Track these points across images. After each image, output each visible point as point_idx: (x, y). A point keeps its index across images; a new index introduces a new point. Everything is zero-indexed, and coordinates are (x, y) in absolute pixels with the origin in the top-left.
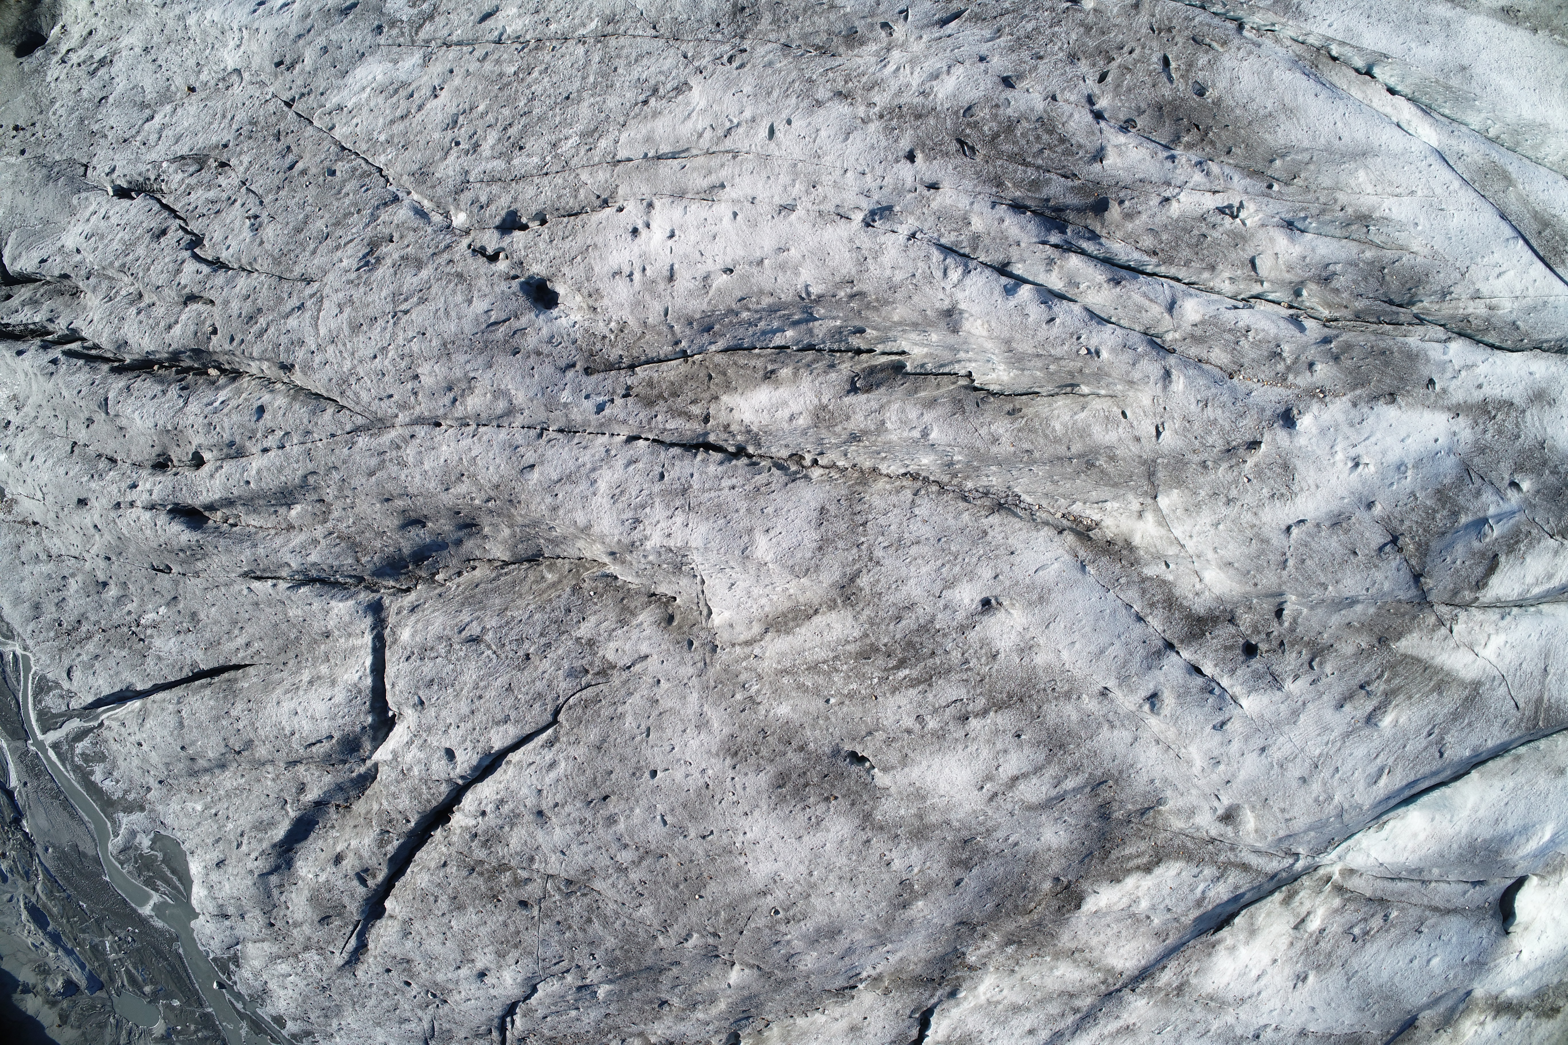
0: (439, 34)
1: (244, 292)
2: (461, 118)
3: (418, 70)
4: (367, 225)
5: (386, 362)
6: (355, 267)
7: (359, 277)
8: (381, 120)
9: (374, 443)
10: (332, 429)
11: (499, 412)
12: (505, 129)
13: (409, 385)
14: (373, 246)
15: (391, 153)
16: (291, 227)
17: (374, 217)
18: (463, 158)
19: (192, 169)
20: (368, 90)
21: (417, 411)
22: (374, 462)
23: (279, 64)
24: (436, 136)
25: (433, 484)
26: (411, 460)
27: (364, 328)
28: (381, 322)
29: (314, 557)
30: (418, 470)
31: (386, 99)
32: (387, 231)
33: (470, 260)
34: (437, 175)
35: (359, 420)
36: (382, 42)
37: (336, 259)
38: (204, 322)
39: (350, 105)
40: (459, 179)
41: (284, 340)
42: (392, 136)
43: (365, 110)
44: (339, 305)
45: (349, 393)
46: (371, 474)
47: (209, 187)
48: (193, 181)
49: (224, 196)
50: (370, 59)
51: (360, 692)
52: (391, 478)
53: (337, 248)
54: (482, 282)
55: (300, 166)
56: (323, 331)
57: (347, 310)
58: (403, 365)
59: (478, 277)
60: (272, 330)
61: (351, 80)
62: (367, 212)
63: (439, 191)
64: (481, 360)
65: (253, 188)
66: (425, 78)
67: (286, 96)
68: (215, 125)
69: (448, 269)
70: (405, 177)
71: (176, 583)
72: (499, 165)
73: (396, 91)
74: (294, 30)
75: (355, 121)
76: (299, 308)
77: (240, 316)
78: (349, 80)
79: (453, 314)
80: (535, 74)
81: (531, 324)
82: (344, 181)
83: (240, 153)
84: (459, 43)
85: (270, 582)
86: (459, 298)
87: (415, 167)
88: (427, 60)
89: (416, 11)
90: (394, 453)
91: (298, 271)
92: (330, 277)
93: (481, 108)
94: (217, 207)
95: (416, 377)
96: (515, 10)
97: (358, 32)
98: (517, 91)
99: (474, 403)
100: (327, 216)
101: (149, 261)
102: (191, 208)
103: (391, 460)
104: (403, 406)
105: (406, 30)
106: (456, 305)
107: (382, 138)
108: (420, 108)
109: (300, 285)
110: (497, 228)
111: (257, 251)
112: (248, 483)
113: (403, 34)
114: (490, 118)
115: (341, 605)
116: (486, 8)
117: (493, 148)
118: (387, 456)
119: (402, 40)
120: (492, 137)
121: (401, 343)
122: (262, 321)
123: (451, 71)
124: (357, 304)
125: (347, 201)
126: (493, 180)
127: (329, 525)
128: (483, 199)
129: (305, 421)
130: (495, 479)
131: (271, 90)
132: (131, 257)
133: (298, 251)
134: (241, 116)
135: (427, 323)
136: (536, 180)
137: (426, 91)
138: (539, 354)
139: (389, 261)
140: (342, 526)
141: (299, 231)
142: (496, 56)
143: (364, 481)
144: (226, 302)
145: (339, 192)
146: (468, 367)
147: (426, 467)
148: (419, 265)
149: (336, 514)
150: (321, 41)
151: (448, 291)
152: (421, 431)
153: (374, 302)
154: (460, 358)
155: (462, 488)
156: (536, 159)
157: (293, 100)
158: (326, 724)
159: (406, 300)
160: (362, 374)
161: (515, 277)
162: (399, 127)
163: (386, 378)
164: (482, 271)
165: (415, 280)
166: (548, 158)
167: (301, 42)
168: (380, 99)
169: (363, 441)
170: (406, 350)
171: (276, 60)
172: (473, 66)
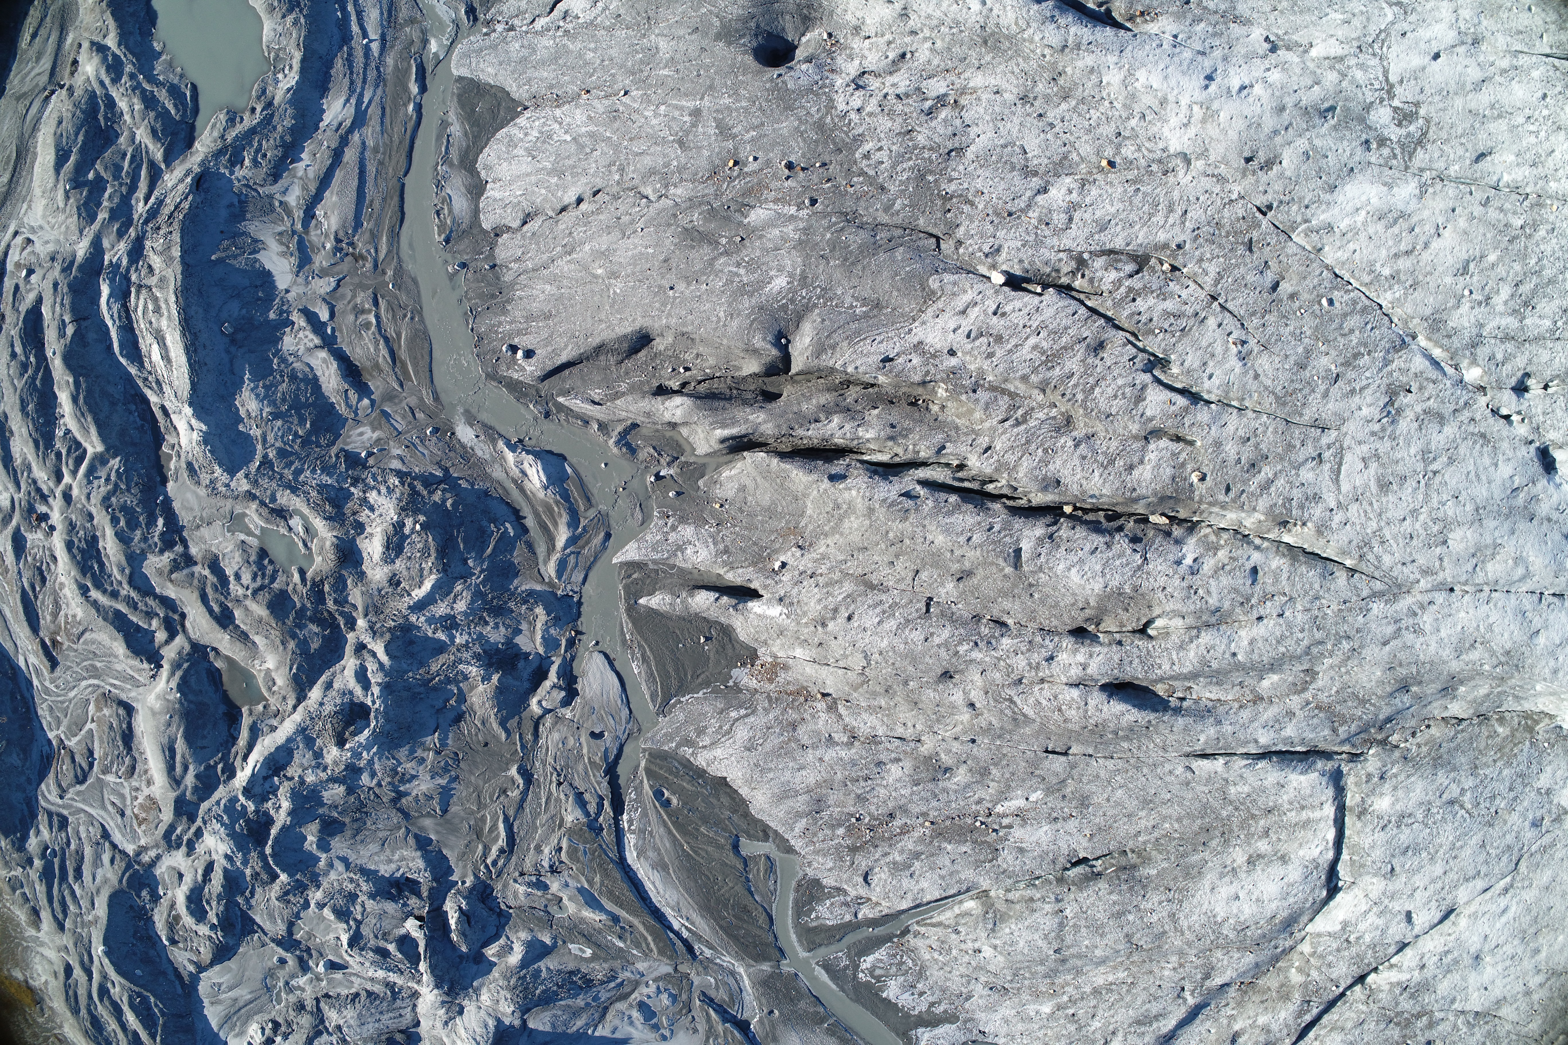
0: (1435, 166)
1: (1241, 433)
2: (1472, 266)
3: (1415, 200)
4: (1380, 370)
5: (1418, 525)
6: (1377, 417)
7: (1383, 429)
8: (1384, 252)
9: (1391, 610)
10: (1346, 594)
11: (1516, 578)
12: (1517, 285)
13: (1438, 550)
14: (1392, 393)
15: (1399, 291)
16: (1292, 359)
17: (1387, 363)
18: (1477, 310)
19: (1130, 267)
20: (1363, 213)
21: (1441, 576)
22: (1390, 630)
23: (1248, 160)
24: (1448, 280)
25: (1447, 652)
26: (1428, 628)
27: (1395, 487)
28: (1411, 484)
29: (1290, 731)
30: (1434, 638)
31: (1387, 228)
32: (1404, 379)
33: (1491, 420)
34: (1451, 324)
35: (1378, 586)
36: (1373, 160)
37: (1354, 406)
38: (1183, 465)
39: (1344, 225)
40: (1474, 331)
41: (1297, 494)
42: (1398, 272)
43: (1363, 236)
44: (1363, 459)
45: (1370, 557)
46: (1385, 644)
47: (1163, 296)
48: (1136, 283)
49: (1189, 310)
50: (1360, 177)
51: (1316, 868)
52: (1405, 647)
53: (1353, 392)
54: (1505, 445)
55: (1286, 287)
56: (1345, 487)
57: (1374, 466)
58: (1435, 529)
59: (1501, 439)
60: (1280, 482)
61: (1341, 198)
62: (1379, 355)
63: (1456, 342)
64: (1507, 525)
65: (1230, 306)
66: (1426, 214)
67: (1261, 200)
68: (1159, 218)
69: (1471, 428)
70: (1416, 321)
71: (1073, 766)
72: (1511, 322)
73: (1395, 221)
74: (1269, 122)
75: (1351, 246)
76: (1313, 459)
77: (1239, 461)
78: (1339, 196)
79: (1483, 478)
80: (1542, 233)
81: (1545, 490)
82: (1345, 315)
83: (1201, 260)
84: (1458, 181)
85: (1221, 761)
86: (1487, 461)
87: (1428, 311)
88: (1423, 189)
89: (1403, 132)
90: (1411, 621)
91: (1308, 415)
92: (1351, 427)
93: (1492, 258)
94: (1183, 322)
95: (1445, 542)
96: (1512, 158)
97: (1345, 143)
98: (1526, 247)
99: (1494, 569)
100: (1333, 353)
101: (1091, 380)
102: (1143, 319)
103: (1407, 628)
104: (1426, 572)
105: (1398, 151)
106: (1485, 468)
107: (1386, 272)
108: (1426, 245)
109: (1315, 433)
110: (1513, 389)
111: (1253, 385)
112: (1234, 654)
113: (1395, 156)
114: (1501, 270)
115: (1302, 778)
116: (1481, 148)
117: (1506, 303)
118: (1403, 624)
119: (1394, 162)
120: (1505, 291)
121: (1435, 505)
122: (1267, 472)
123: (1453, 210)
124: (1385, 460)
125: (1354, 339)
126: (1507, 338)
127: (1308, 695)
128: (1499, 357)
129: (1317, 586)
130: (1508, 646)
131: (1236, 189)
132: (1057, 371)
133: (1306, 391)
134: (1196, 214)
135: (1460, 486)
136: (1549, 344)
137: (1429, 229)
138: (1549, 520)
139: (1409, 414)
140: (1323, 697)
141: (1302, 367)
142: (1497, 204)
143: (1377, 650)
144: (1218, 444)
145: (1341, 327)
146: (1497, 534)
147: (1443, 634)
148: (1441, 419)
149: (1320, 683)
150: (1302, 144)
151: (1476, 453)
152: (1440, 597)
153: (1403, 459)
154: (1490, 524)
155: (1474, 655)
156: (1548, 323)
157: (1270, 207)
158: (1273, 906)
159: (1435, 459)
160: (1388, 537)
161: (1531, 442)
162: (1404, 264)
163: (1415, 542)
164: (1505, 433)
165: (1441, 437)
166: (1559, 324)
167: (1278, 140)
168: (1380, 227)
169: (1377, 608)
170: (1441, 515)
171: (1247, 154)
172: (1478, 210)
